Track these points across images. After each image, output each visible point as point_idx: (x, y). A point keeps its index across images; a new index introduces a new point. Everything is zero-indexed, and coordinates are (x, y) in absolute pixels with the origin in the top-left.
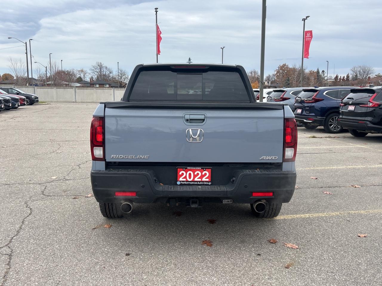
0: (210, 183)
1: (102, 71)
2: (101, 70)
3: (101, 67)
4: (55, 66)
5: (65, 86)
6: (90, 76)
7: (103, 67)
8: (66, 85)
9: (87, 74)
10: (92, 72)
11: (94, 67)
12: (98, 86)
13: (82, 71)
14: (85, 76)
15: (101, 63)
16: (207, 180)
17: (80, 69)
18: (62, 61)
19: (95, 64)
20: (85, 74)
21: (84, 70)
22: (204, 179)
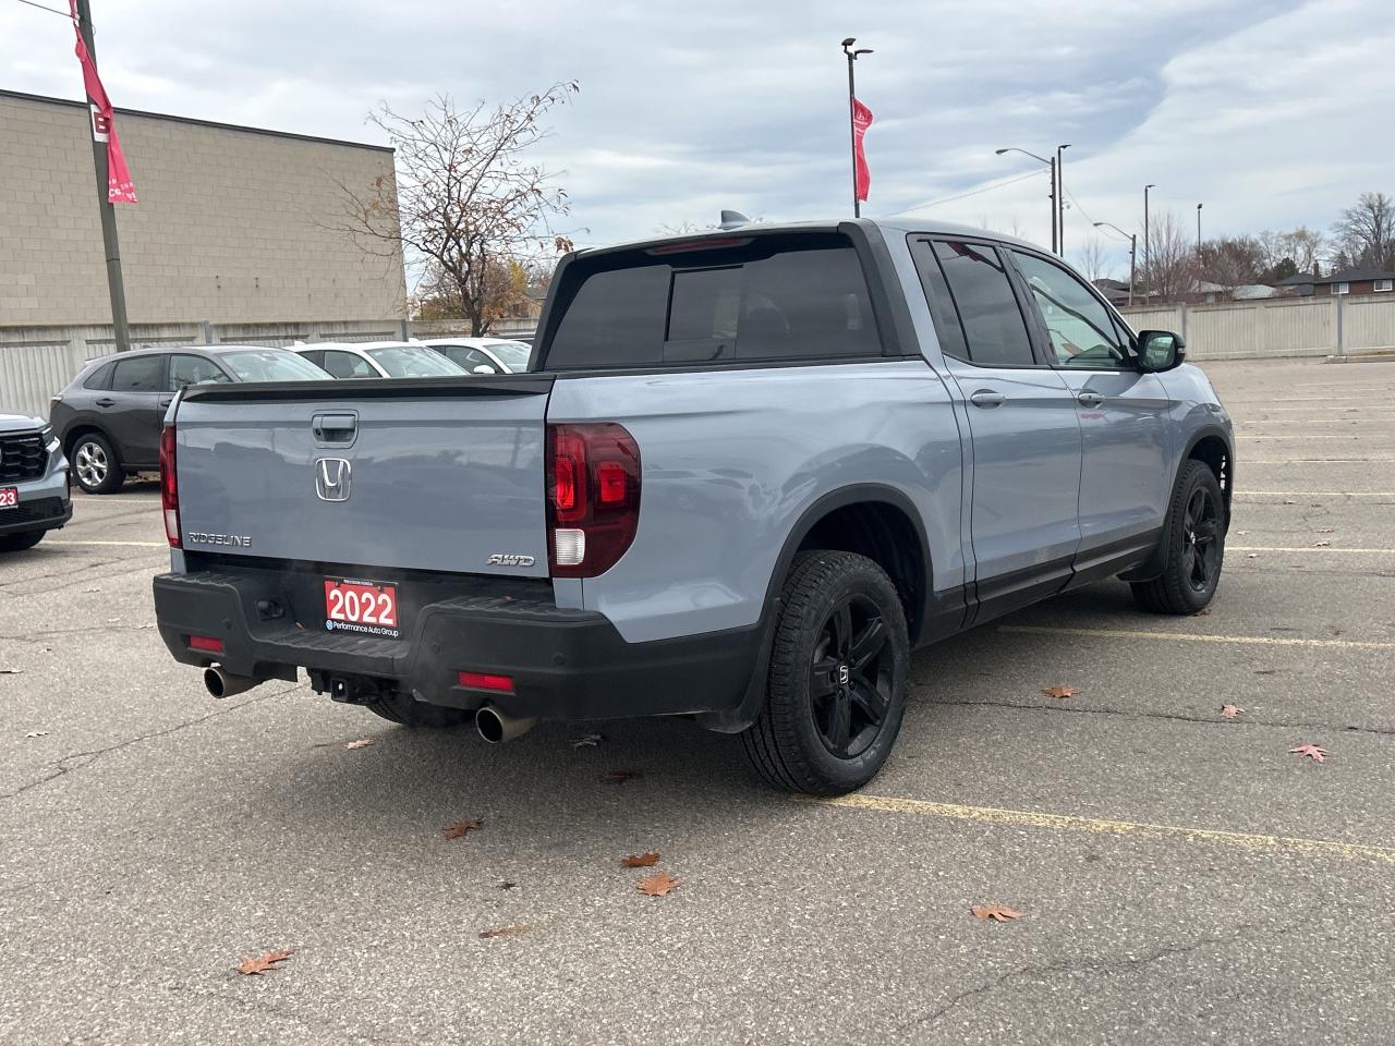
0: (395, 634)
1: (1384, 226)
2: (1378, 225)
3: (1380, 210)
4: (1169, 229)
5: (1211, 300)
6: (1333, 252)
7: (1388, 211)
8: (1217, 294)
9: (1322, 247)
10: (1341, 234)
11: (1350, 216)
12: (1344, 290)
13: (1301, 236)
14: (1314, 254)
15: (1380, 196)
16: (390, 622)
17: (1292, 231)
18: (1200, 207)
19: (1354, 203)
20: (1315, 245)
21: (1311, 230)
22: (383, 620)
